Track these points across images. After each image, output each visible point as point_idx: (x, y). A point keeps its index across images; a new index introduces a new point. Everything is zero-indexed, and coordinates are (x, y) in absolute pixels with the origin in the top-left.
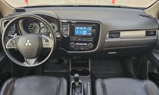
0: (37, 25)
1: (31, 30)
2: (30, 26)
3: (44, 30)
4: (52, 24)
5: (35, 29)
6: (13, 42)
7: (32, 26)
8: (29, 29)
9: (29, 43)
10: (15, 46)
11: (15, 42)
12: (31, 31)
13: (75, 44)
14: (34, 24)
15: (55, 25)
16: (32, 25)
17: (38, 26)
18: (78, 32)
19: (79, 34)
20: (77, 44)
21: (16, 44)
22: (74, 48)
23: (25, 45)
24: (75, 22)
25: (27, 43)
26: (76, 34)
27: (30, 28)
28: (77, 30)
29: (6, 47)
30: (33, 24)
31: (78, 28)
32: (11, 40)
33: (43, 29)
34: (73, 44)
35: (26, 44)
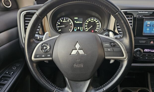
0: (69, 20)
1: (59, 28)
2: (59, 23)
3: (80, 28)
4: (92, 20)
5: (66, 27)
6: (46, 49)
7: (62, 24)
8: (58, 28)
9: (80, 49)
10: (49, 56)
11: (49, 47)
12: (60, 30)
13: (144, 50)
14: (66, 19)
15: (96, 21)
16: (61, 21)
17: (70, 23)
18: (148, 29)
19: (151, 33)
20: (146, 50)
21: (51, 52)
22: (141, 58)
23: (70, 54)
24: (145, 11)
25: (76, 49)
26: (144, 33)
27: (59, 25)
28: (146, 26)
29: (33, 58)
30: (63, 20)
31: (149, 22)
32: (42, 44)
33: (78, 28)
34: (140, 51)
35: (74, 52)
